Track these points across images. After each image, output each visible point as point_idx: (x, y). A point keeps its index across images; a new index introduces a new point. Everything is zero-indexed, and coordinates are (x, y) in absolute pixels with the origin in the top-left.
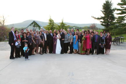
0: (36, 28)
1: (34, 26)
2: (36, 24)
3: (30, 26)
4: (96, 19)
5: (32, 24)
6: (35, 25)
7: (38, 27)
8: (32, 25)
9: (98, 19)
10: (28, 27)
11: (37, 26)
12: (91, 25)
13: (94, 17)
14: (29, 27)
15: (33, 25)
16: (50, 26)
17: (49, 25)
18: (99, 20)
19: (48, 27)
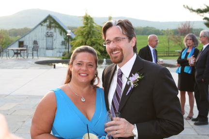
0: (53, 30)
1: (49, 27)
2: (55, 22)
3: (40, 26)
4: (194, 11)
5: (45, 21)
6: (53, 25)
7: (57, 30)
8: (45, 24)
9: (199, 11)
10: (36, 27)
11: (55, 27)
12: (181, 27)
13: (190, 7)
14: (37, 29)
15: (48, 23)
16: (84, 29)
17: (84, 27)
18: (202, 14)
19: (82, 30)
